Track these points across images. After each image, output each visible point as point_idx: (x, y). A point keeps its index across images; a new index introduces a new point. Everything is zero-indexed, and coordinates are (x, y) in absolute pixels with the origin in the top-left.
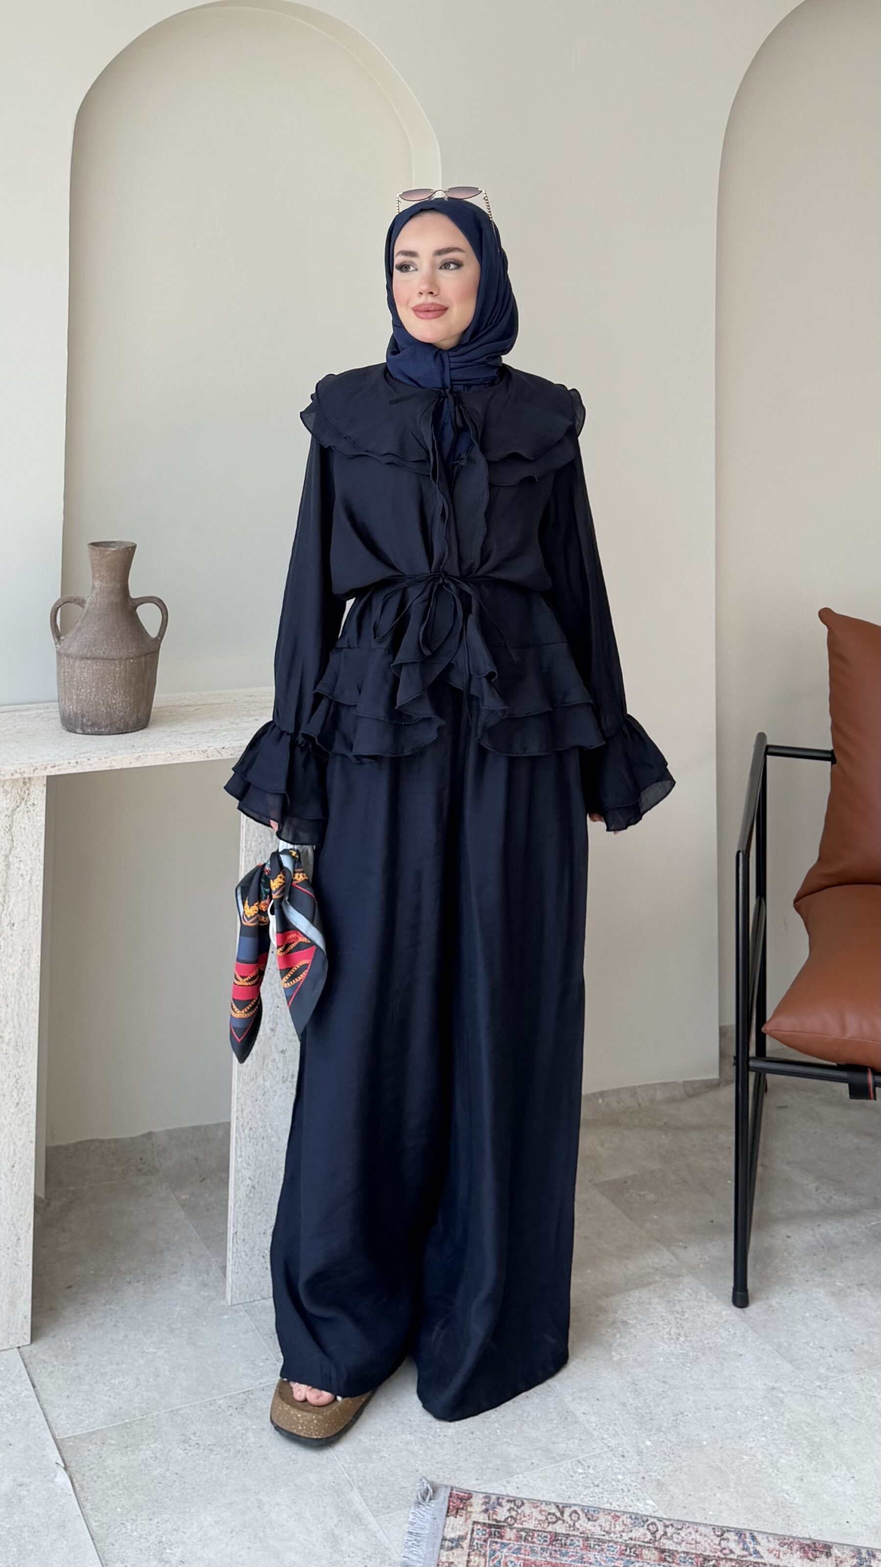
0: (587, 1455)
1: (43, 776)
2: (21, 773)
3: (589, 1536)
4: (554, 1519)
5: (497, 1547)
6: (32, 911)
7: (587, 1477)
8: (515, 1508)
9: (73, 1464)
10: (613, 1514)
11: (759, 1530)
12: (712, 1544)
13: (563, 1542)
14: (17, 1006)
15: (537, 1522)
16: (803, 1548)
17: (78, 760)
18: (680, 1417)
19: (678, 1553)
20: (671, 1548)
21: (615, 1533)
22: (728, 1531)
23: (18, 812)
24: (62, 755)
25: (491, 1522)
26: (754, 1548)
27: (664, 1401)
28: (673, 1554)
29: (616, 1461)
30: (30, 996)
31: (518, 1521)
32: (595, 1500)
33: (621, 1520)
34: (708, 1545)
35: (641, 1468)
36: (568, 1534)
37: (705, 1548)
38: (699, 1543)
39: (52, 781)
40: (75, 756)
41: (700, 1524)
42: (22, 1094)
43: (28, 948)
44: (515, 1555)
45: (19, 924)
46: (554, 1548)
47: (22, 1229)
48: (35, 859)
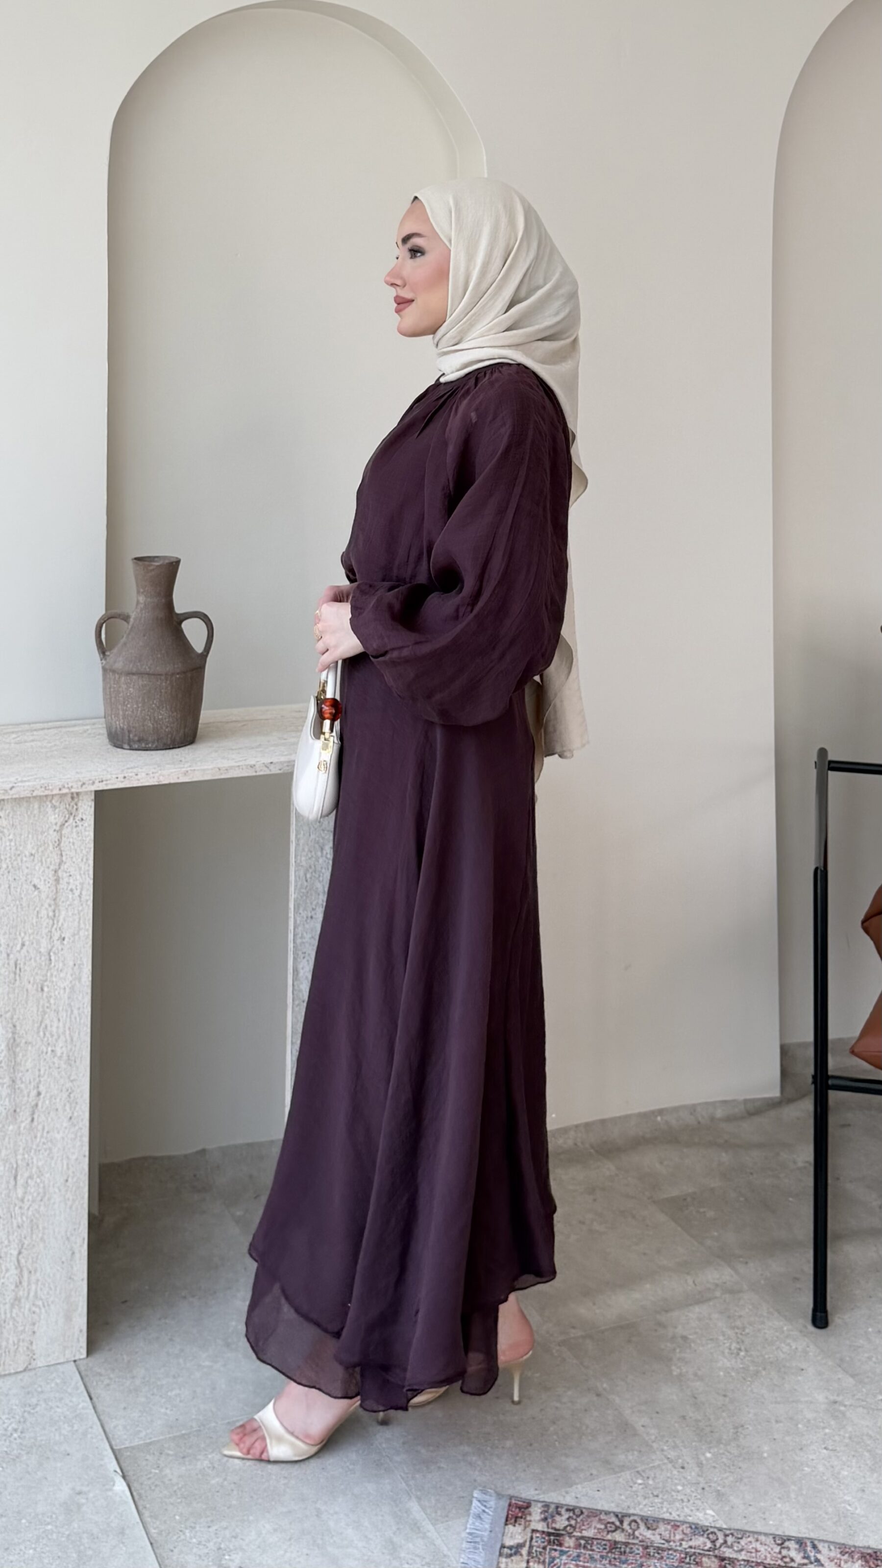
0: (646, 1467)
1: (91, 791)
2: (68, 788)
3: (649, 1544)
4: (613, 1528)
5: (556, 1554)
6: (82, 926)
7: (646, 1487)
8: (574, 1517)
9: (131, 1473)
10: (672, 1523)
11: (821, 1538)
12: (772, 1552)
13: (622, 1550)
14: (68, 1019)
15: (596, 1531)
16: (865, 1557)
17: (126, 775)
18: (740, 1430)
19: (738, 1561)
20: (731, 1556)
21: (674, 1542)
22: (789, 1540)
23: (67, 827)
24: (109, 769)
25: (551, 1531)
26: (815, 1556)
27: (724, 1414)
28: (733, 1562)
29: (675, 1472)
30: (81, 1010)
31: (577, 1530)
32: (654, 1510)
33: (681, 1529)
34: (767, 1552)
35: (701, 1479)
36: (629, 1543)
37: (766, 1556)
38: (759, 1551)
39: (101, 797)
40: (123, 771)
41: (760, 1533)
42: (75, 1108)
43: (79, 962)
44: (574, 1562)
45: (70, 939)
46: (613, 1556)
47: (76, 1243)
48: (84, 874)
